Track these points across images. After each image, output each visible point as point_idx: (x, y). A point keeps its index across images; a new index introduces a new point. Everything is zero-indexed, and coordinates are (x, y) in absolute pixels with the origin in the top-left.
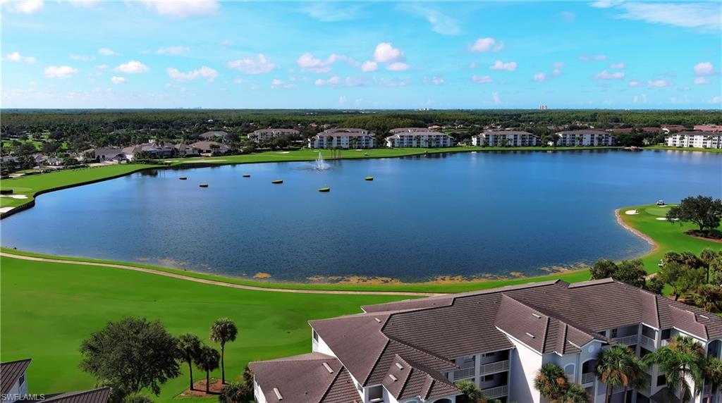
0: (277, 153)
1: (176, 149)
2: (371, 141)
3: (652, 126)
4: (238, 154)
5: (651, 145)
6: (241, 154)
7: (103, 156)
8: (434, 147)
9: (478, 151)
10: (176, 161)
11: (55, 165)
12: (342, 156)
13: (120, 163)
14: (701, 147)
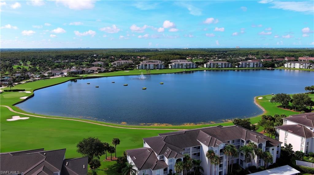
0: (124, 71)
1: (84, 70)
2: (163, 66)
3: (281, 58)
4: (109, 72)
5: (278, 67)
6: (110, 72)
7: (55, 74)
8: (188, 68)
9: (207, 70)
10: (84, 76)
11: (37, 78)
12: (151, 73)
13: (62, 77)
14: (298, 68)
